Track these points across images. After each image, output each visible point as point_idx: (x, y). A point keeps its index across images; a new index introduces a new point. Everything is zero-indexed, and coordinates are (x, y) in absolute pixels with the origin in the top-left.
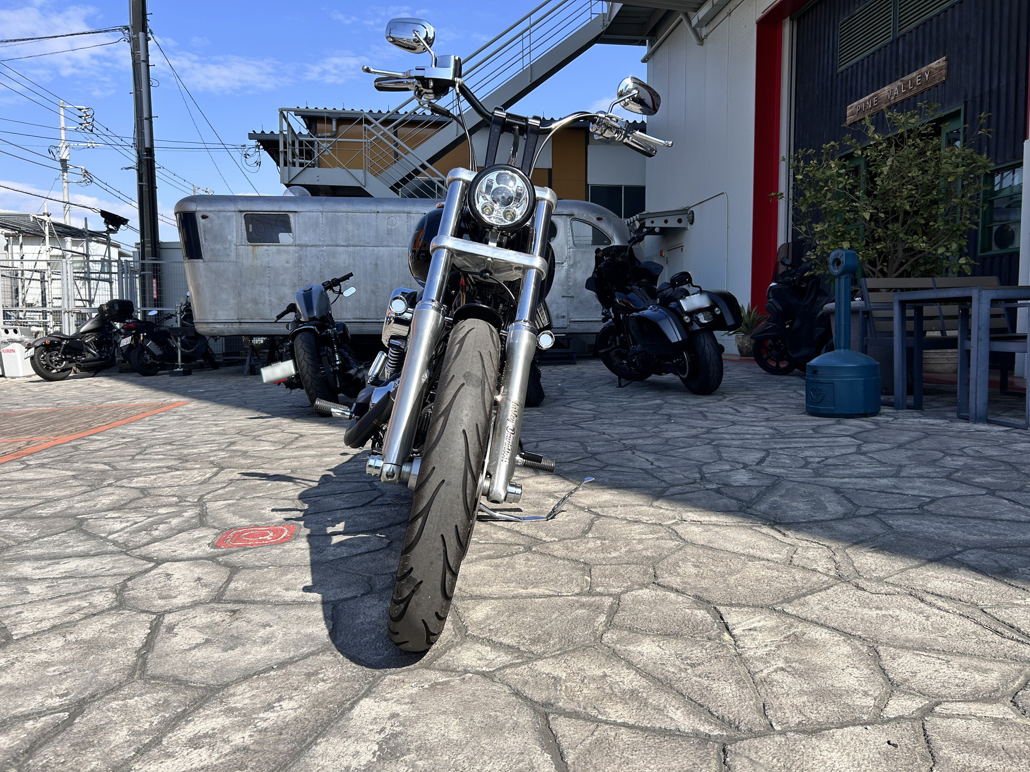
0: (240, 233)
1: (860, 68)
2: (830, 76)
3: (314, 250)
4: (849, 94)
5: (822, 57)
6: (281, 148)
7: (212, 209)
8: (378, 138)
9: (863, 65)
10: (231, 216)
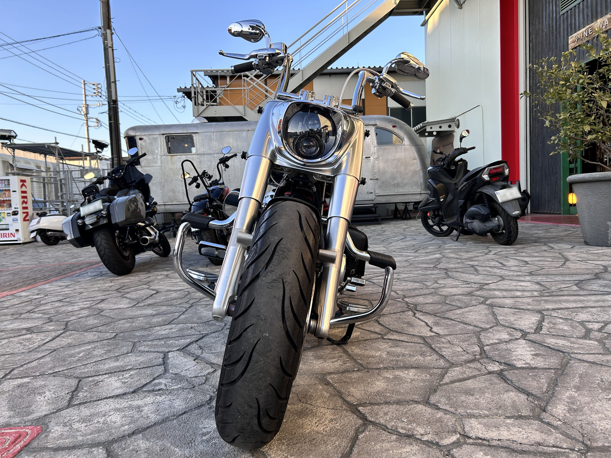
0: (163, 148)
1: (577, 10)
2: (554, 18)
3: (209, 157)
4: (569, 28)
5: (548, 6)
6: (193, 95)
7: (145, 134)
8: (253, 86)
9: (579, 7)
10: (158, 137)
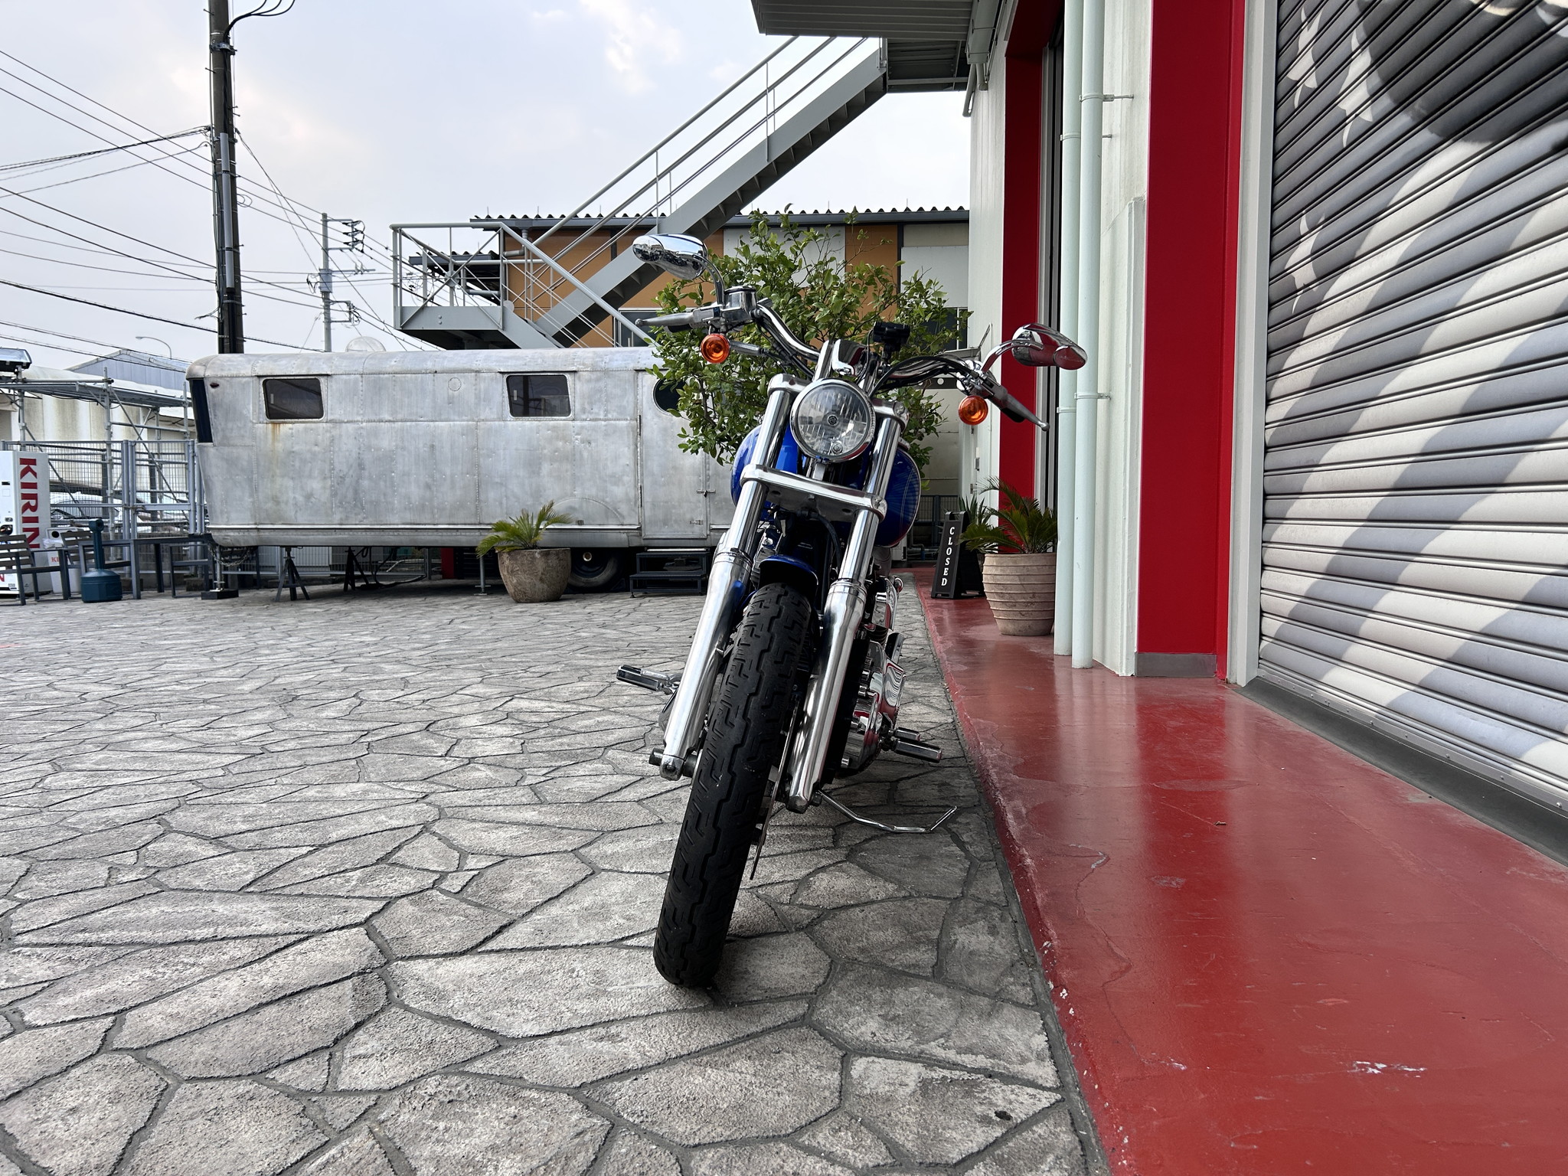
0: (257, 407)
3: (350, 426)
7: (224, 374)
10: (248, 383)
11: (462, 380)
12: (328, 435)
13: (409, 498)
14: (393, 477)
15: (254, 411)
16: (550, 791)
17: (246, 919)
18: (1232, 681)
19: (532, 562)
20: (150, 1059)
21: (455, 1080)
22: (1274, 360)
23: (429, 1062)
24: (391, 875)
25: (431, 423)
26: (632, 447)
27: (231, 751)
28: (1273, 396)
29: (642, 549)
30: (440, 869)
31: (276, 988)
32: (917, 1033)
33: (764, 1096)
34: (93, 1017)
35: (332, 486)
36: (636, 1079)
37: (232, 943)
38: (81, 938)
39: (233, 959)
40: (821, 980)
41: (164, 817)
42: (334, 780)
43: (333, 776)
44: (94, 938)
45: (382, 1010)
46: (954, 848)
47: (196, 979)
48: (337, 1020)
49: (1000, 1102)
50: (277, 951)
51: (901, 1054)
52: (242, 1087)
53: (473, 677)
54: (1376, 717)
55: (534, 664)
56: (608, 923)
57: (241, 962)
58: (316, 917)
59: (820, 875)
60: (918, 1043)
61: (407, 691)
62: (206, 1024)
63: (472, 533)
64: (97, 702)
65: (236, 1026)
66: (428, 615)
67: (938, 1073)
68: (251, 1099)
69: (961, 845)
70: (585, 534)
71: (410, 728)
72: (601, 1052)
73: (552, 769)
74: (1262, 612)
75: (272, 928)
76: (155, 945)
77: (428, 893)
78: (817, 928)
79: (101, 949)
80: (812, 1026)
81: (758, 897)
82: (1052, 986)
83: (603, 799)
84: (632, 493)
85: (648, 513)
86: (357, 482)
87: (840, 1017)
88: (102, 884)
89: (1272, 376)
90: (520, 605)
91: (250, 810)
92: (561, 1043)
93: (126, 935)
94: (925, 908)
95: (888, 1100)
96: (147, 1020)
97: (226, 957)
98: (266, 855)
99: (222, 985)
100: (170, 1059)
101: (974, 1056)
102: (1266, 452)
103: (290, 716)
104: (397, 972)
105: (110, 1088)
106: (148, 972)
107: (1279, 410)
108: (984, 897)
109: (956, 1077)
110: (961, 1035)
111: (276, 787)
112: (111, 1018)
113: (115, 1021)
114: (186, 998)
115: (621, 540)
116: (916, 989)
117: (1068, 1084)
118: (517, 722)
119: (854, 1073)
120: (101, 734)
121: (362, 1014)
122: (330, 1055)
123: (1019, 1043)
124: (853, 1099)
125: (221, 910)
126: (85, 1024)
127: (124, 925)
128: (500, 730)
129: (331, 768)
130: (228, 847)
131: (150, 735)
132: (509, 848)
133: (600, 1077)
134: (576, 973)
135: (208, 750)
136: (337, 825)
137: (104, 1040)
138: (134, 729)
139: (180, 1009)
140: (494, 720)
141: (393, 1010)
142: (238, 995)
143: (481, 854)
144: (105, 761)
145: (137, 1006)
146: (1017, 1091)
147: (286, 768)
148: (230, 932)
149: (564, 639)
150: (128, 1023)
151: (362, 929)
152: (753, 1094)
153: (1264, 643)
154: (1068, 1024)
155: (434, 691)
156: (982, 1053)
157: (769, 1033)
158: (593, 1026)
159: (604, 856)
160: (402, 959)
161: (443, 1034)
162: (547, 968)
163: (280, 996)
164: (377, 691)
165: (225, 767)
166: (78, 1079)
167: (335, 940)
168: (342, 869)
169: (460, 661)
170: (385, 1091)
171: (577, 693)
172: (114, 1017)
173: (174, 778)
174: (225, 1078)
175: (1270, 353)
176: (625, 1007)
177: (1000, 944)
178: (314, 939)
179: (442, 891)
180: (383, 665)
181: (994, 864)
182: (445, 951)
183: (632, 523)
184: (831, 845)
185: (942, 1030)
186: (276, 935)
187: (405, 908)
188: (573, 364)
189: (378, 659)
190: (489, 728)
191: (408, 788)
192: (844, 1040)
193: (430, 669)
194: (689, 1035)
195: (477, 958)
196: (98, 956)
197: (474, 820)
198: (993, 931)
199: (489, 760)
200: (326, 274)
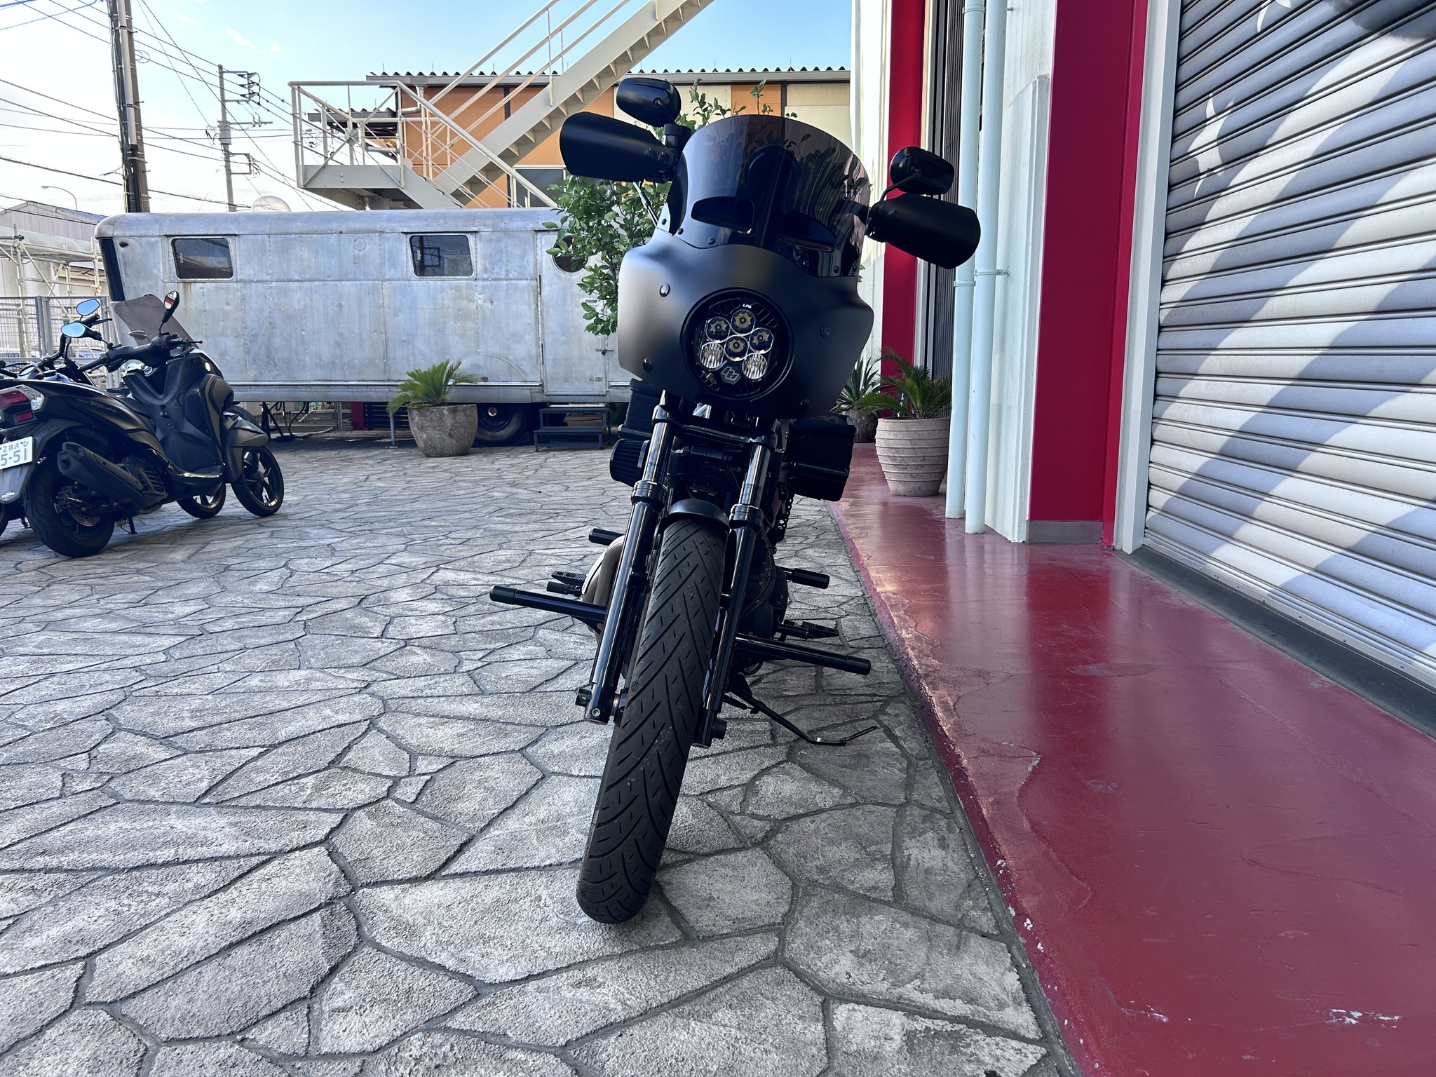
0: (167, 266)
3: (260, 286)
7: (132, 234)
10: (156, 242)
11: (367, 240)
12: (239, 294)
13: (320, 356)
14: (304, 335)
15: (165, 270)
16: (489, 679)
17: (206, 838)
18: (1118, 548)
19: (441, 419)
20: (125, 1016)
21: (437, 1038)
22: (1171, 242)
23: (409, 1016)
24: (345, 782)
25: (338, 283)
26: (533, 306)
27: (172, 632)
28: (1169, 277)
29: (544, 405)
30: (392, 774)
31: (246, 923)
32: (891, 972)
33: (753, 1055)
34: (62, 962)
35: (245, 344)
36: (621, 1035)
37: (194, 868)
38: (41, 861)
39: (198, 888)
40: (787, 908)
41: (111, 711)
42: (276, 667)
43: (274, 662)
44: (53, 862)
45: (355, 949)
46: (889, 745)
47: (163, 913)
48: (311, 964)
49: (987, 1059)
50: (241, 876)
51: (879, 999)
52: (222, 1050)
53: (396, 543)
54: (1269, 595)
55: (453, 528)
56: (567, 839)
57: (206, 892)
58: (276, 835)
59: (766, 778)
60: (894, 985)
61: (336, 560)
62: (178, 969)
63: (382, 389)
64: (33, 573)
65: (209, 971)
66: (344, 470)
67: (921, 1024)
68: (234, 1066)
69: (895, 740)
70: (490, 391)
71: (342, 604)
72: (581, 1001)
73: (487, 652)
74: (1150, 484)
75: (234, 848)
76: (117, 870)
77: (384, 803)
78: (772, 842)
79: (62, 876)
80: (789, 966)
81: (709, 805)
82: (1013, 913)
83: (542, 689)
84: (534, 352)
85: (549, 370)
86: (269, 340)
87: (812, 955)
88: (57, 794)
89: (1169, 258)
90: (431, 460)
91: (196, 703)
92: (539, 990)
93: (87, 859)
94: (873, 817)
95: (876, 1058)
96: (117, 966)
97: (190, 885)
98: (217, 757)
99: (190, 920)
100: (146, 1016)
101: (952, 1001)
102: (1160, 332)
103: (224, 589)
104: (364, 902)
105: (88, 1053)
106: (113, 904)
107: (1175, 292)
108: (928, 803)
109: (939, 1028)
110: (935, 974)
111: (219, 674)
112: (80, 964)
113: (85, 967)
114: (154, 936)
115: (523, 396)
116: (881, 917)
117: (1050, 1033)
118: (445, 597)
119: (838, 1024)
120: (40, 610)
121: (337, 954)
122: (309, 1008)
123: (993, 983)
124: (841, 1058)
125: (179, 827)
126: (56, 971)
127: (84, 845)
128: (433, 606)
129: (271, 652)
130: (178, 748)
131: (88, 612)
132: (458, 749)
133: (584, 1033)
134: (543, 902)
135: (147, 630)
136: (285, 722)
137: (76, 991)
138: (71, 605)
139: (152, 951)
140: (424, 594)
141: (366, 950)
142: (207, 933)
143: (431, 755)
144: (48, 643)
145: (107, 947)
146: (1002, 1044)
147: (227, 652)
148: (192, 853)
149: (477, 500)
150: (98, 971)
151: (323, 849)
152: (740, 1053)
153: (1151, 514)
154: (1038, 961)
155: (361, 560)
156: (960, 998)
157: (745, 974)
158: (569, 967)
159: (552, 757)
160: (367, 885)
161: (421, 980)
162: (514, 895)
163: (250, 933)
164: (306, 560)
165: (166, 651)
166: (54, 1043)
167: (297, 862)
168: (295, 775)
169: (382, 525)
170: (370, 1054)
171: (500, 563)
172: (84, 963)
173: (117, 664)
174: (204, 1039)
175: (1167, 235)
176: (597, 944)
177: (953, 860)
178: (276, 862)
179: (397, 801)
180: (308, 530)
181: (930, 762)
182: (408, 876)
183: (534, 378)
184: (770, 742)
185: (914, 969)
186: (237, 857)
187: (363, 823)
188: (474, 225)
189: (303, 523)
190: (420, 604)
191: (349, 676)
192: (820, 982)
193: (354, 535)
194: (666, 979)
195: (442, 884)
196: (61, 885)
197: (418, 715)
198: (943, 844)
199: (425, 642)
200: (225, 126)
